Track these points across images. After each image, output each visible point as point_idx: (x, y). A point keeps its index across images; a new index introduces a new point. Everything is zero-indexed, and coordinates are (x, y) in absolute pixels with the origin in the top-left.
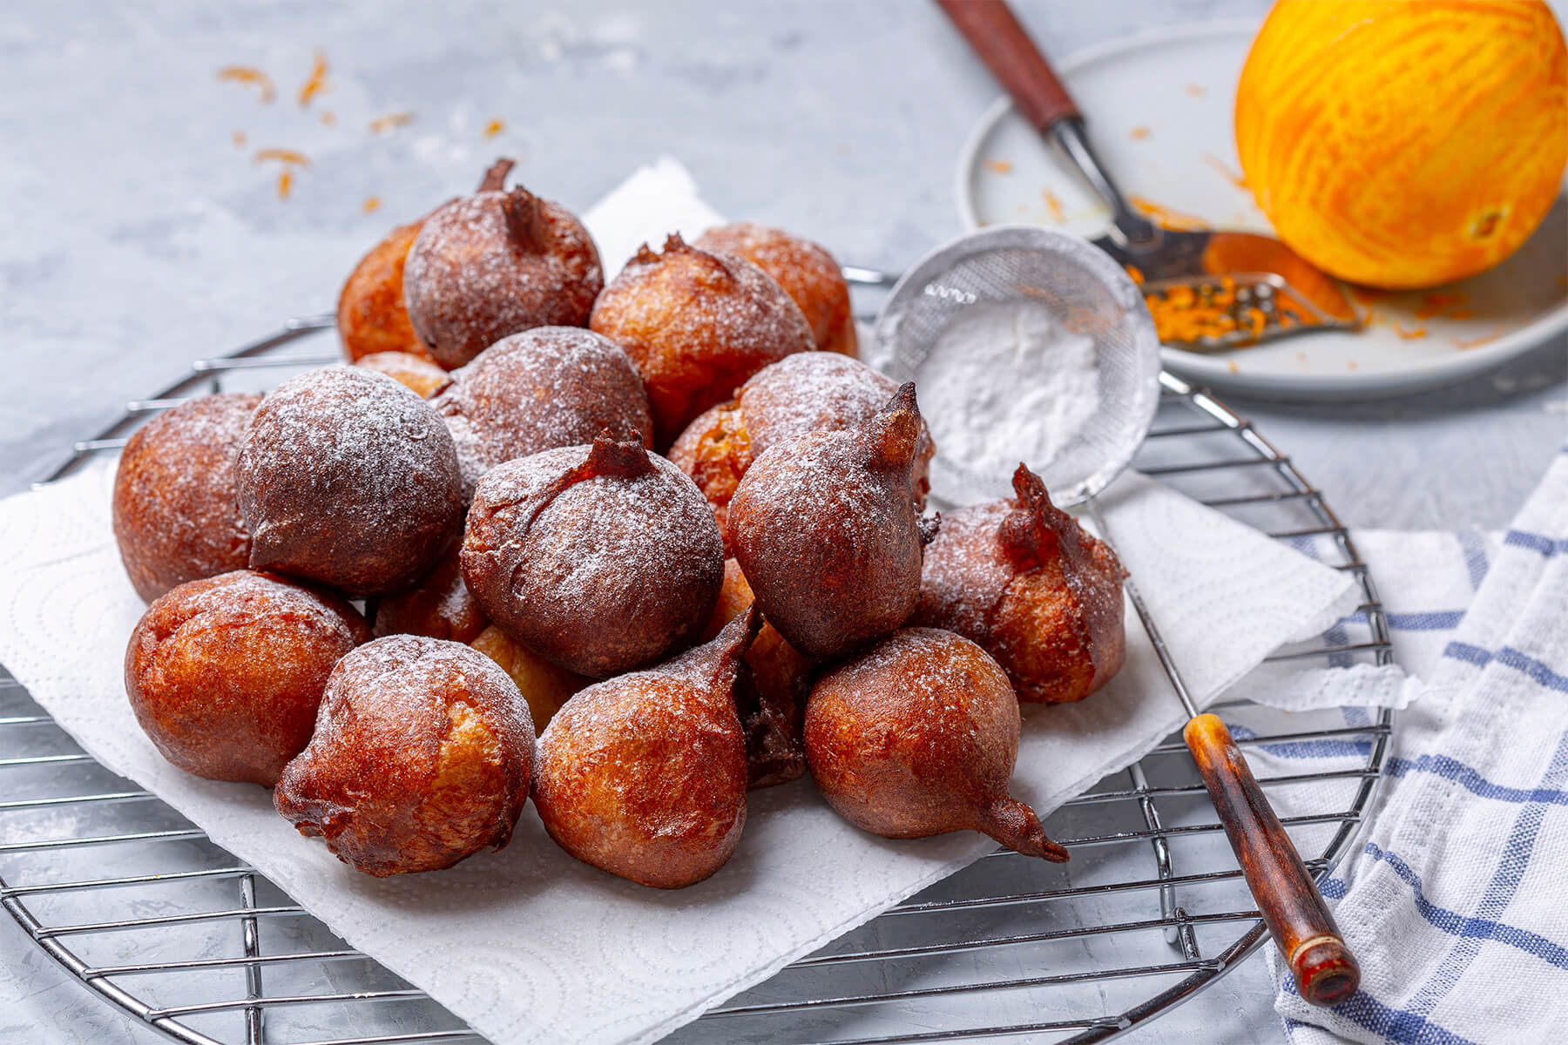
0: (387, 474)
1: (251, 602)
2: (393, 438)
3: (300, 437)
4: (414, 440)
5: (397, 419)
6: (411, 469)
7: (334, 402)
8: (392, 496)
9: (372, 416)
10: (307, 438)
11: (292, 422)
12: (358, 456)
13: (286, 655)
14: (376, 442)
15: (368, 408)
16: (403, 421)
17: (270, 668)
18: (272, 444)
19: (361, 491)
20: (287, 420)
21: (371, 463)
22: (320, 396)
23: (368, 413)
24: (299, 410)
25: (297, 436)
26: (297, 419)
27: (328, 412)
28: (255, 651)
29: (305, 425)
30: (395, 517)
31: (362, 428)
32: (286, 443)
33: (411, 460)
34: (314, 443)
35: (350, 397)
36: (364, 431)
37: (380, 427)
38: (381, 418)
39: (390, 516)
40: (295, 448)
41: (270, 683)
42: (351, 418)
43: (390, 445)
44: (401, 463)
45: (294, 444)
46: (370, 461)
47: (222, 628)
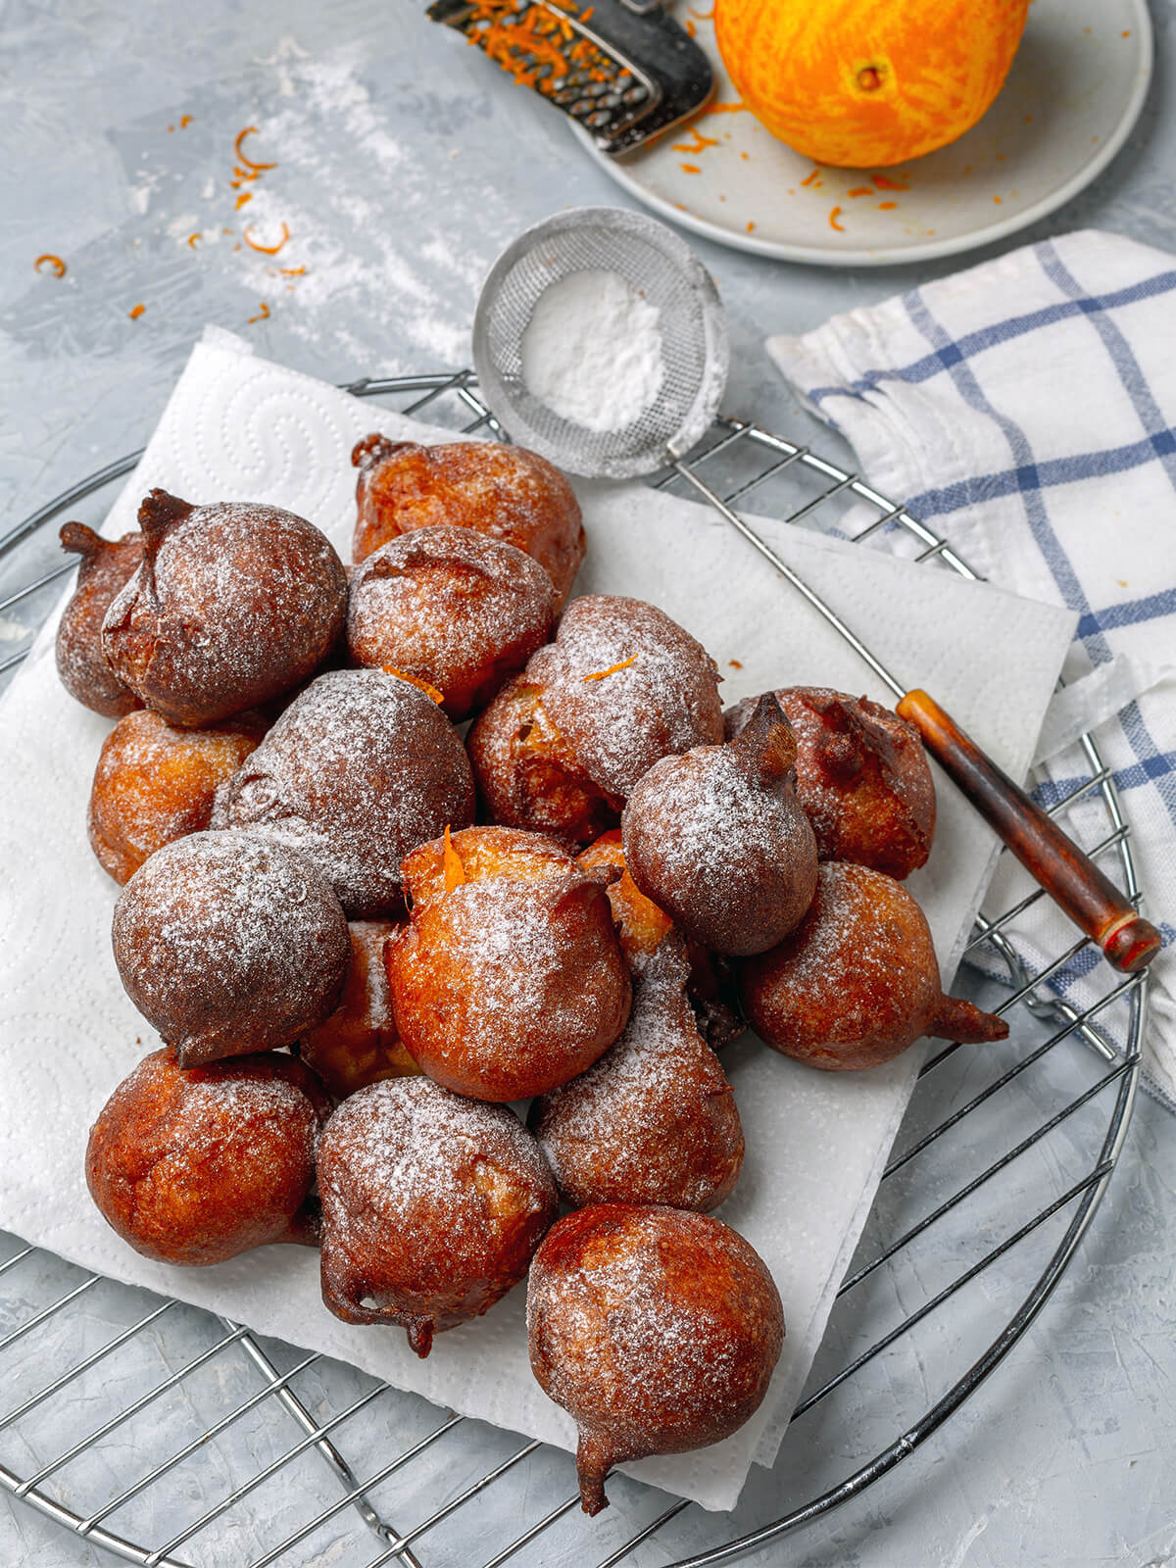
0: (295, 952)
1: (215, 1126)
2: (285, 915)
3: (200, 955)
4: (301, 904)
5: (279, 892)
6: (312, 934)
7: (214, 905)
8: (307, 967)
9: (258, 904)
10: (207, 954)
11: (183, 942)
12: (263, 951)
13: (268, 1160)
14: (273, 928)
15: (250, 896)
16: (283, 890)
17: (259, 1178)
18: (171, 970)
19: (278, 979)
20: (177, 942)
21: (277, 951)
22: (197, 904)
23: (252, 902)
24: (184, 926)
25: (196, 954)
26: (188, 938)
27: (215, 919)
28: (240, 1173)
29: (199, 942)
30: (315, 984)
31: (255, 922)
32: (188, 965)
33: (308, 925)
34: (218, 958)
35: (226, 891)
36: (258, 924)
37: (269, 910)
38: (266, 902)
39: (310, 986)
40: (199, 968)
41: (264, 1189)
42: (240, 916)
43: (286, 923)
44: (302, 935)
45: (196, 964)
46: (276, 950)
47: (201, 1166)
